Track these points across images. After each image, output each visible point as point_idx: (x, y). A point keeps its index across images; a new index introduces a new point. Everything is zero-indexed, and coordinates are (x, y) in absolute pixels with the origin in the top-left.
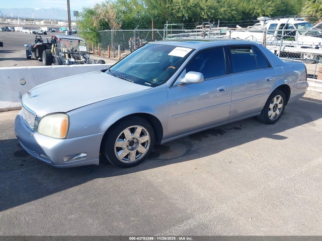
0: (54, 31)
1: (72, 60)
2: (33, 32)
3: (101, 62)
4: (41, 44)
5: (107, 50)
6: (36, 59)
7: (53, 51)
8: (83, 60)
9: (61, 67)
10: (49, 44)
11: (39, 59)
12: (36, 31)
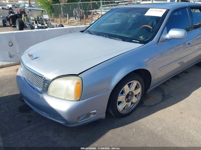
0: (16, 7)
1: (40, 25)
2: (2, 8)
3: (61, 26)
4: (13, 15)
5: (58, 18)
6: (11, 26)
7: (24, 19)
8: (46, 25)
9: (40, 31)
10: (19, 14)
11: (13, 25)
12: (4, 7)
